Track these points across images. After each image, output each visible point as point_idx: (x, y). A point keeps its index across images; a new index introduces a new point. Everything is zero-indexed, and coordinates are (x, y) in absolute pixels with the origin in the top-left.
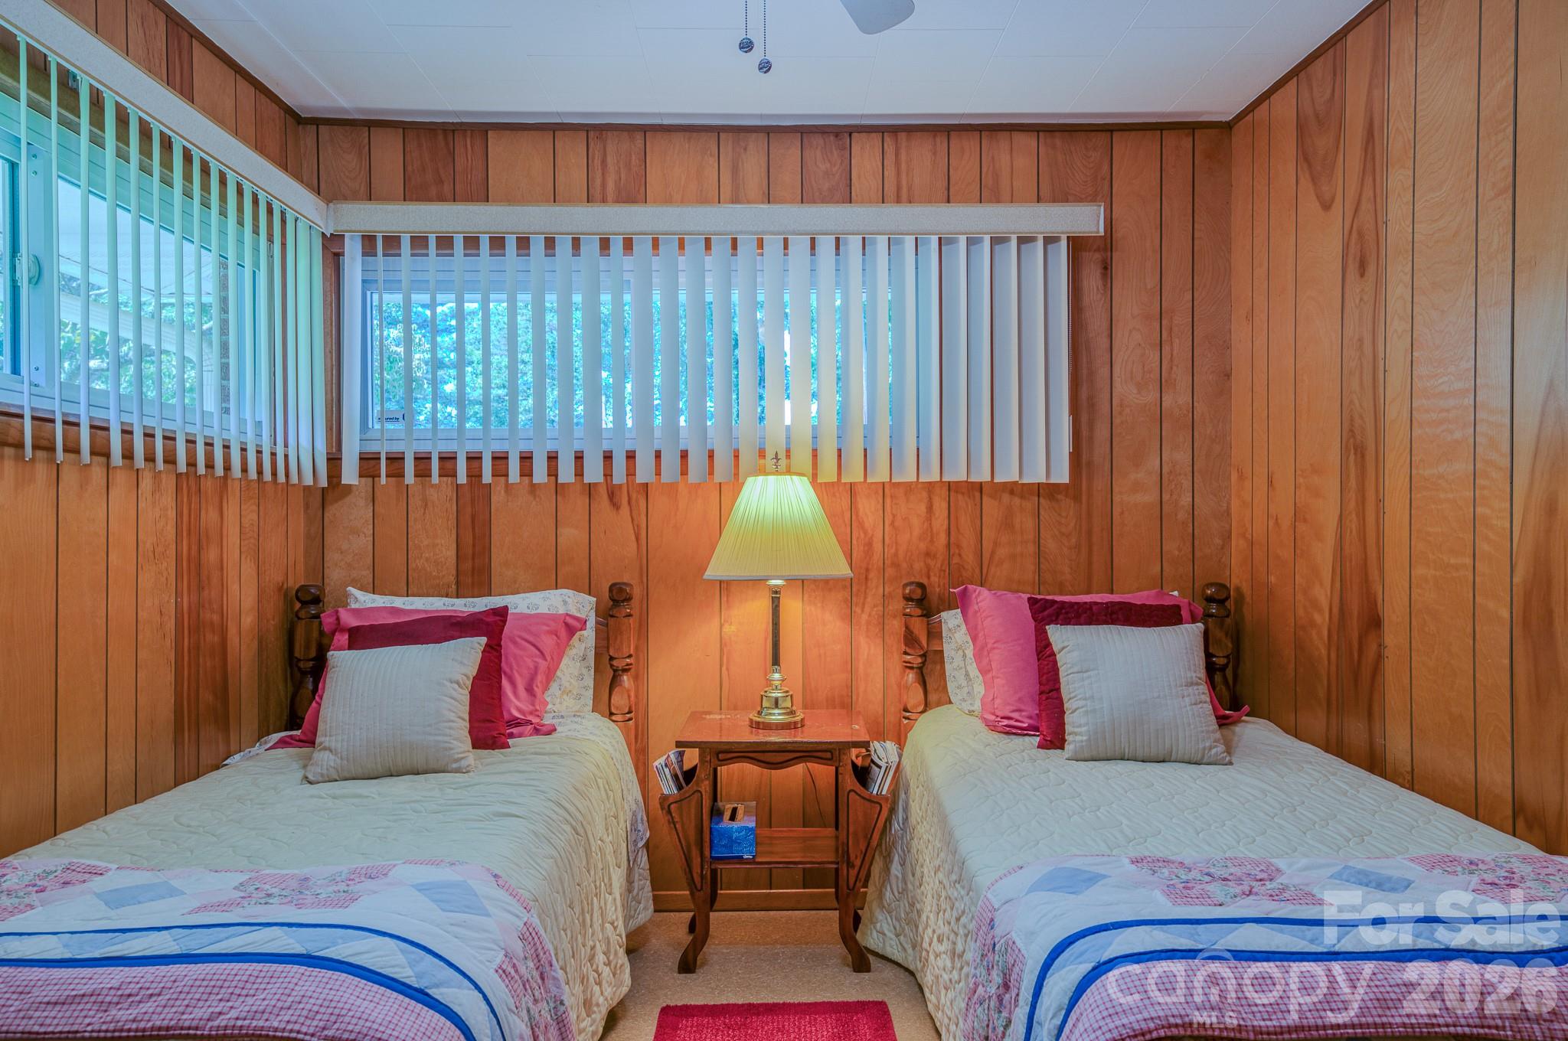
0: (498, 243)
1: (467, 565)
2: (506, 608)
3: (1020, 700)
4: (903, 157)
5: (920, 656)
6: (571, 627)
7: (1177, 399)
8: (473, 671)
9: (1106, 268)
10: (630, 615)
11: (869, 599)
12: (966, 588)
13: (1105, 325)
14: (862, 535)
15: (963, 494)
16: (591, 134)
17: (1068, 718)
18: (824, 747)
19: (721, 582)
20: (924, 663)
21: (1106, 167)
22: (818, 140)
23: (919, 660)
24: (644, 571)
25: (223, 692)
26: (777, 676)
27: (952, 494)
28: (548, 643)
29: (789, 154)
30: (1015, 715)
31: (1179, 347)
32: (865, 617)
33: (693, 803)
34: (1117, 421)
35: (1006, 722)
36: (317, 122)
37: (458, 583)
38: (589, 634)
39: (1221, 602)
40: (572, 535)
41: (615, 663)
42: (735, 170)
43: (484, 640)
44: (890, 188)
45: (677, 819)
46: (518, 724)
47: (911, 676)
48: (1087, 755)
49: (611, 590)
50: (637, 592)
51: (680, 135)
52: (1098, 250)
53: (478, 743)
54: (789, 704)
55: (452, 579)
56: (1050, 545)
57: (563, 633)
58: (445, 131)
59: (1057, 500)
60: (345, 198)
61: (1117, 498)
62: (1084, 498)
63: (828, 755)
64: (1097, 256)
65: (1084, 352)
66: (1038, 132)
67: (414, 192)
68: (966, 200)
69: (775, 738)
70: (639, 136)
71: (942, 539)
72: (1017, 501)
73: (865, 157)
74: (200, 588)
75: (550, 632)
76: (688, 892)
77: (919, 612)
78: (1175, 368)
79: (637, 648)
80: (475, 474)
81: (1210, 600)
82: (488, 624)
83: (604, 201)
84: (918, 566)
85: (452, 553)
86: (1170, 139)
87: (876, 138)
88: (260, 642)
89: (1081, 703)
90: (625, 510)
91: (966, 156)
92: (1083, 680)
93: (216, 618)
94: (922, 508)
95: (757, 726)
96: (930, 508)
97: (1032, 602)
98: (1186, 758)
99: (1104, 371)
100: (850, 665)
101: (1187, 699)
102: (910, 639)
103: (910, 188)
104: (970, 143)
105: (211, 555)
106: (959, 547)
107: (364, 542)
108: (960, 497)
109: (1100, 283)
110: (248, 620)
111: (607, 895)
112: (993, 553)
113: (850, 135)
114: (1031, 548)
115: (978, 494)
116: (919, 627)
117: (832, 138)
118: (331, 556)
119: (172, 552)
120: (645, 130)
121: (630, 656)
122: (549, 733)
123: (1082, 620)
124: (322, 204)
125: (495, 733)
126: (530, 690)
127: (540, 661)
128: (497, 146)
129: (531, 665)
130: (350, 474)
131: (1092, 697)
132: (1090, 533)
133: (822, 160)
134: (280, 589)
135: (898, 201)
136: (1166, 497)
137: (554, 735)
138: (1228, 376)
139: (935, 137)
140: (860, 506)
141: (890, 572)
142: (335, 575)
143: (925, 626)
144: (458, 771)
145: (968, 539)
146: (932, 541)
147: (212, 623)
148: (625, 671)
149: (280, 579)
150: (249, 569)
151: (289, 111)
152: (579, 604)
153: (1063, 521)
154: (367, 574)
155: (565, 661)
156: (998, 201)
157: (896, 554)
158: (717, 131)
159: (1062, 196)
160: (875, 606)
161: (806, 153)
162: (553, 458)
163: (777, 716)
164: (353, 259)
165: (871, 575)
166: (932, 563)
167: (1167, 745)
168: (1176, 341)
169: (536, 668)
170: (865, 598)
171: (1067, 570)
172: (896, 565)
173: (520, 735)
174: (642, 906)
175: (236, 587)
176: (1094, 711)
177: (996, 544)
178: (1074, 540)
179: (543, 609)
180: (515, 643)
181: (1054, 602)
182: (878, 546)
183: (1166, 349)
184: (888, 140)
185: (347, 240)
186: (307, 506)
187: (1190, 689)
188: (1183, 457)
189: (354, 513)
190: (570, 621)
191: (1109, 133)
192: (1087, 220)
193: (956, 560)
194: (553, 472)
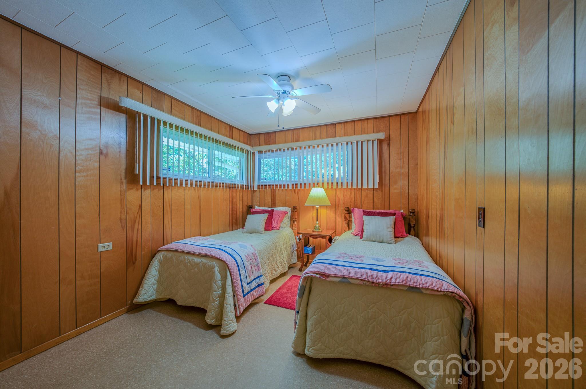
0: (280, 150)
1: (273, 203)
2: (274, 209)
3: (360, 230)
4: (346, 127)
5: (348, 221)
6: (285, 213)
7: (405, 170)
8: (266, 219)
9: (388, 144)
10: (296, 211)
11: (339, 210)
12: (353, 209)
13: (388, 156)
14: (338, 198)
15: (358, 190)
16: (292, 131)
17: (364, 233)
18: (323, 236)
19: (312, 206)
20: (349, 222)
21: (388, 124)
22: (330, 126)
23: (347, 222)
24: (300, 204)
25: (236, 220)
26: (317, 223)
27: (355, 190)
28: (281, 215)
29: (324, 130)
30: (358, 232)
31: (405, 159)
32: (338, 214)
33: (301, 243)
34: (391, 175)
35: (357, 234)
36: (253, 135)
37: (271, 205)
38: (289, 214)
39: (413, 213)
40: (288, 198)
41: (293, 219)
42: (315, 134)
43: (268, 214)
44: (343, 133)
45: (299, 246)
46: (275, 228)
47: (346, 225)
48: (366, 240)
49: (293, 207)
50: (298, 208)
51: (306, 129)
52: (386, 141)
53: (265, 230)
54: (319, 228)
55: (270, 205)
56: (376, 200)
57: (284, 214)
58: (270, 133)
59: (377, 192)
60: (256, 146)
61: (391, 191)
62: (383, 191)
63: (323, 237)
64: (386, 142)
65: (383, 162)
66: (373, 119)
67: (266, 144)
68: (358, 134)
69: (316, 233)
70: (299, 130)
71: (353, 199)
72: (369, 192)
73: (339, 128)
74: (233, 205)
75: (281, 214)
76: (304, 260)
77: (347, 213)
78: (404, 164)
79: (298, 217)
80: (273, 188)
81: (411, 212)
82: (270, 212)
83: (293, 142)
84: (349, 204)
85: (270, 200)
86: (403, 117)
87: (341, 125)
88: (243, 213)
89: (366, 230)
90: (297, 193)
91: (358, 126)
92: (367, 226)
93: (235, 209)
94: (349, 193)
95: (313, 231)
96: (351, 193)
97: (363, 211)
98: (386, 242)
99: (388, 165)
100: (335, 222)
101: (387, 231)
102: (345, 218)
103: (347, 133)
104: (359, 123)
105: (235, 200)
106: (357, 201)
107: (258, 199)
108: (357, 191)
109: (387, 148)
110: (241, 210)
111: (281, 255)
112: (364, 202)
113: (336, 125)
114: (372, 201)
115: (361, 191)
116: (347, 216)
117: (332, 125)
118: (254, 201)
119: (228, 200)
120: (300, 129)
121: (296, 218)
122: (279, 230)
123: (372, 215)
124: (252, 147)
125: (269, 229)
126: (277, 223)
127: (279, 218)
128: (277, 134)
129: (278, 219)
130: (256, 188)
131: (368, 229)
132: (385, 198)
133: (330, 129)
134: (247, 205)
135: (345, 136)
136: (402, 191)
137: (280, 230)
138: (417, 165)
139: (352, 123)
140: (337, 193)
141: (343, 205)
142: (255, 203)
143: (348, 215)
144: (261, 233)
145: (358, 199)
146: (351, 200)
147: (235, 210)
148: (295, 221)
149: (247, 204)
150: (241, 202)
151: (248, 134)
152: (288, 209)
153: (379, 196)
154: (259, 204)
155: (285, 219)
156: (365, 134)
157: (344, 202)
158: (312, 127)
159: (378, 131)
160: (340, 211)
161: (328, 129)
162: (288, 185)
163: (317, 230)
164: (256, 155)
165: (339, 206)
166: (351, 204)
167: (382, 239)
168: (404, 159)
169: (279, 219)
170: (338, 210)
171: (379, 205)
172: (344, 204)
173: (274, 229)
174: (295, 260)
175: (239, 205)
176: (368, 232)
177: (364, 200)
178: (381, 199)
179: (282, 210)
180: (276, 215)
181: (368, 211)
182: (341, 200)
183: (402, 160)
184: (343, 124)
185: (255, 152)
186: (251, 193)
187: (388, 229)
188: (406, 183)
189: (257, 194)
190: (285, 212)
191: (389, 117)
192: (382, 136)
193: (356, 203)
194: (288, 187)
